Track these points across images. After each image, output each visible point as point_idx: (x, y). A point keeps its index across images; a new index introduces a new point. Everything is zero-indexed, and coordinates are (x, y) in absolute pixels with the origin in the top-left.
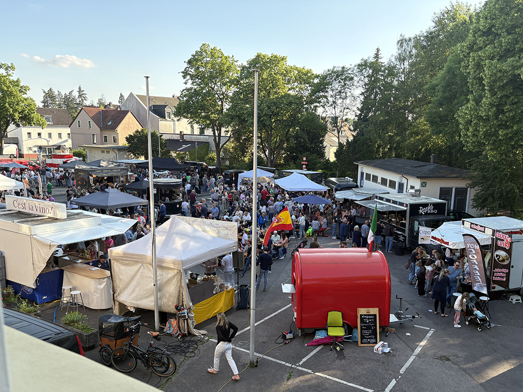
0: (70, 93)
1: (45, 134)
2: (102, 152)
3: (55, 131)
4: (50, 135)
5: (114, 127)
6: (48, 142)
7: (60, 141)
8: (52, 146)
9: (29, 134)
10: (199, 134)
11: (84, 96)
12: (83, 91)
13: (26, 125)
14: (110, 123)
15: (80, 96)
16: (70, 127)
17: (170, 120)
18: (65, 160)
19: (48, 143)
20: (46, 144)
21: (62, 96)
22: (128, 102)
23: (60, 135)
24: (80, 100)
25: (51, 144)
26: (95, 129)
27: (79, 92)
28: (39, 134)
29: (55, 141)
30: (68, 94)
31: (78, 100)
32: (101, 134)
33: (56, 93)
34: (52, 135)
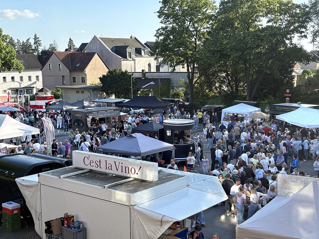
0: (28, 40)
1: (17, 79)
2: (77, 93)
3: (25, 74)
4: (21, 78)
5: (82, 68)
6: (20, 84)
7: (30, 83)
8: (23, 88)
9: (4, 78)
10: (155, 71)
11: (39, 42)
12: (38, 38)
13: (5, 71)
14: (78, 65)
15: (35, 43)
16: (41, 70)
17: (131, 59)
18: (47, 101)
19: (20, 86)
20: (18, 87)
21: (20, 44)
22: (92, 45)
23: (30, 77)
24: (36, 46)
25: (22, 86)
26: (65, 71)
27: (35, 39)
28: (13, 78)
29: (26, 83)
30: (25, 41)
31: (34, 46)
32: (70, 75)
33: (16, 41)
34: (24, 78)
